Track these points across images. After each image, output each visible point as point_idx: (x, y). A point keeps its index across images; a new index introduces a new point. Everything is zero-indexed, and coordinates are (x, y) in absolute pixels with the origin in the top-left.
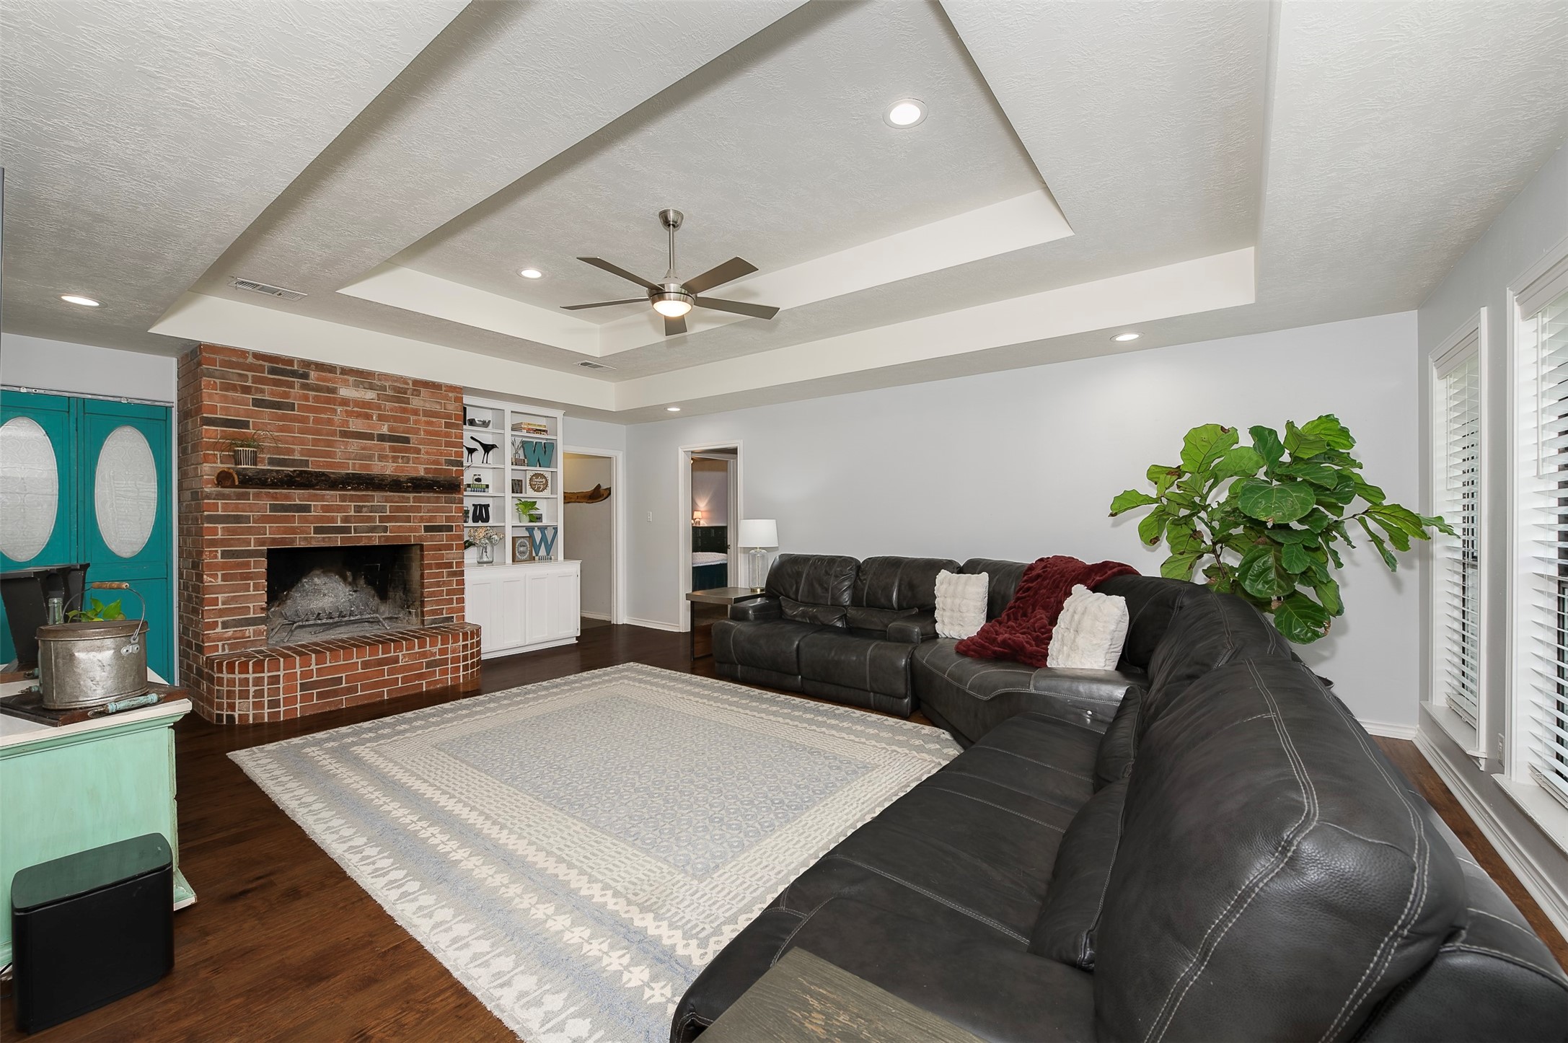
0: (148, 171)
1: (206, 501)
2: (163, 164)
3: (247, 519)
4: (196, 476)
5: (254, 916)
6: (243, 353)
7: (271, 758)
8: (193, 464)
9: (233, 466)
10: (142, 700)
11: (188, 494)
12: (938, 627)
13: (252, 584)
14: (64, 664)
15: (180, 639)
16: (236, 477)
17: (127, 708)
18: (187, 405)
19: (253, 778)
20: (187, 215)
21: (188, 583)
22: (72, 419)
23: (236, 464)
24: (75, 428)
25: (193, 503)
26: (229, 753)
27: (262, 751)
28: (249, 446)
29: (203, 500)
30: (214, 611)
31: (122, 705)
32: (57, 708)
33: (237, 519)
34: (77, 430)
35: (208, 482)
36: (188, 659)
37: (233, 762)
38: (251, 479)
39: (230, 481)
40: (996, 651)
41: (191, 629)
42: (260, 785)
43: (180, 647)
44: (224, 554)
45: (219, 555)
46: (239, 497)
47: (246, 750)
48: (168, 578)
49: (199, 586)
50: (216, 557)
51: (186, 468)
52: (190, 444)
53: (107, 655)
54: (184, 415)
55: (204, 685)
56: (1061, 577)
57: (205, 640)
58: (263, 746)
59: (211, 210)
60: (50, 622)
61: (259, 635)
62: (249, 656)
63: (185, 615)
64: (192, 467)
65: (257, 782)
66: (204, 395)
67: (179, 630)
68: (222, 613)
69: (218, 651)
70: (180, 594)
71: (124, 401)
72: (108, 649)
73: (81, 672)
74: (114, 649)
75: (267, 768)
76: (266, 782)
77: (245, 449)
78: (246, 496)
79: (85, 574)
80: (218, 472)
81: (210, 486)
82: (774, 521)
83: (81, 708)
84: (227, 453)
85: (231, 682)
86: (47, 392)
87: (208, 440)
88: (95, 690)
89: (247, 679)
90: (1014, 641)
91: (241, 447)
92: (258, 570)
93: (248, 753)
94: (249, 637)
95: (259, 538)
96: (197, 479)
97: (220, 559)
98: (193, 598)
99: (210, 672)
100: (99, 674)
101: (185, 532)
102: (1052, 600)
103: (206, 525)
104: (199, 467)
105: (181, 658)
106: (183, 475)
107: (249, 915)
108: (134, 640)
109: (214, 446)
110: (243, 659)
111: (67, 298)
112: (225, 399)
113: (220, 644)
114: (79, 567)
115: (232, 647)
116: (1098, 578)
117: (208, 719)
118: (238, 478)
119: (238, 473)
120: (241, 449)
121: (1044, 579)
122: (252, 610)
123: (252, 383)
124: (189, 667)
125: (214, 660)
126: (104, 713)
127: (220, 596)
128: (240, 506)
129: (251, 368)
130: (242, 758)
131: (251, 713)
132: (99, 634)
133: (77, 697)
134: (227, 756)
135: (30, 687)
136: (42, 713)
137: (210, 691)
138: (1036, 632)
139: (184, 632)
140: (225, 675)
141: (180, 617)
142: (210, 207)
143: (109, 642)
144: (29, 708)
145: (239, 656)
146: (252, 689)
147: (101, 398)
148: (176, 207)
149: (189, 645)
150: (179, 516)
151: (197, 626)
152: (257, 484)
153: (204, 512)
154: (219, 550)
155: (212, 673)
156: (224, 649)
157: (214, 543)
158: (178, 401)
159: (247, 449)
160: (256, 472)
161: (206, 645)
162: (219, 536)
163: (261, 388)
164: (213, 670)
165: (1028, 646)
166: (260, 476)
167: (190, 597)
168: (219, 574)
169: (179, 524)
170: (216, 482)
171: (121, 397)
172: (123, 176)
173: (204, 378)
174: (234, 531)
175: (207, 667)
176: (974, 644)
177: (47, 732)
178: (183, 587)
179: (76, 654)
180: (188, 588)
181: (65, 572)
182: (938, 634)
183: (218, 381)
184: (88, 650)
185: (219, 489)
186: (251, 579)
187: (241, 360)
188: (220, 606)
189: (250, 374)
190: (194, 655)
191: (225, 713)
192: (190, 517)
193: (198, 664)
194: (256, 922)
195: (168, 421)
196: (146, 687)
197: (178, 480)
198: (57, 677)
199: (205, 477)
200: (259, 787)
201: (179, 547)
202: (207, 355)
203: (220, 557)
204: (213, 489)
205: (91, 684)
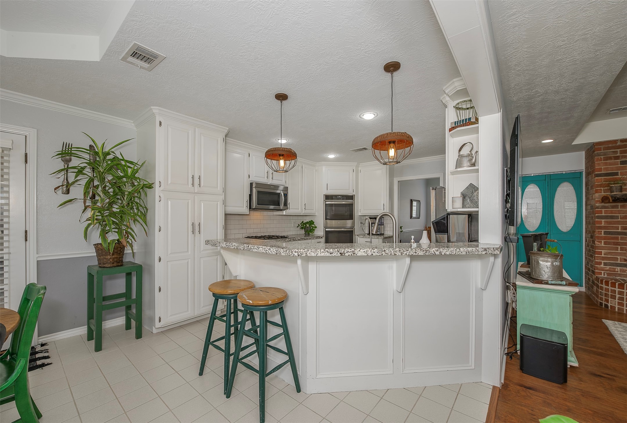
0: (564, 90)
1: (596, 210)
2: (568, 85)
3: (617, 217)
4: (592, 199)
5: (603, 387)
6: (615, 141)
7: (624, 329)
8: (591, 194)
9: (610, 193)
10: (560, 282)
11: (589, 207)
13: (619, 247)
14: (536, 264)
15: (586, 267)
16: (611, 198)
17: (555, 284)
18: (589, 170)
19: (613, 334)
20: (581, 97)
21: (589, 244)
22: (547, 182)
23: (611, 193)
24: (547, 185)
25: (591, 210)
26: (604, 320)
27: (620, 325)
28: (618, 184)
29: (595, 209)
30: (600, 257)
31: (553, 282)
32: (534, 278)
33: (612, 217)
34: (548, 186)
35: (597, 201)
36: (589, 276)
37: (605, 324)
38: (618, 199)
39: (608, 200)
41: (590, 263)
42: (616, 339)
43: (585, 270)
44: (605, 233)
45: (603, 233)
46: (613, 207)
47: (612, 321)
48: (580, 241)
49: (593, 245)
50: (601, 234)
51: (588, 196)
52: (590, 186)
53: (549, 264)
54: (588, 174)
55: (595, 288)
57: (596, 269)
58: (621, 323)
59: (590, 91)
60: (534, 251)
61: (623, 272)
62: (617, 280)
63: (587, 257)
64: (591, 195)
65: (615, 337)
66: (596, 164)
67: (585, 263)
68: (603, 258)
69: (601, 275)
70: (586, 248)
71: (564, 173)
72: (549, 262)
73: (541, 268)
74: (551, 262)
75: (621, 333)
76: (620, 338)
77: (615, 185)
78: (617, 207)
79: (547, 236)
80: (602, 197)
81: (598, 203)
83: (541, 280)
84: (607, 188)
85: (607, 290)
86: (539, 174)
87: (597, 183)
88: (545, 275)
89: (615, 291)
91: (613, 184)
92: (623, 241)
93: (613, 323)
94: (618, 272)
95: (624, 226)
96: (593, 200)
97: (603, 235)
98: (591, 250)
99: (597, 283)
100: (546, 270)
101: (588, 223)
103: (596, 220)
104: (594, 195)
105: (586, 275)
106: (587, 199)
107: (601, 385)
108: (558, 260)
109: (601, 186)
110: (613, 281)
111: (543, 142)
112: (606, 164)
113: (603, 272)
114: (545, 234)
115: (608, 274)
117: (596, 303)
118: (612, 199)
119: (612, 197)
120: (614, 185)
122: (619, 260)
123: (620, 154)
124: (589, 279)
125: (599, 278)
126: (547, 283)
127: (603, 251)
128: (613, 211)
129: (619, 147)
130: (609, 324)
131: (617, 307)
132: (546, 256)
133: (540, 276)
134: (602, 321)
135: (528, 270)
136: (530, 278)
137: (597, 291)
139: (587, 264)
140: (604, 286)
141: (586, 258)
142: (589, 90)
143: (549, 260)
144: (527, 276)
145: (612, 279)
146: (617, 296)
147: (556, 173)
148: (575, 97)
149: (589, 270)
150: (586, 216)
151: (592, 262)
152: (622, 201)
153: (595, 214)
154: (603, 231)
155: (598, 284)
156: (604, 275)
157: (600, 228)
158: (586, 168)
159: (617, 185)
160: (622, 195)
161: (596, 271)
162: (603, 225)
163: (624, 155)
164: (598, 282)
166: (624, 197)
167: (589, 251)
168: (603, 241)
169: (586, 219)
170: (601, 201)
171: (563, 171)
172: (556, 96)
173: (596, 157)
174: (610, 223)
175: (596, 281)
177: (531, 285)
178: (587, 246)
179: (540, 262)
180: (589, 246)
181: (541, 235)
183: (602, 157)
184: (543, 261)
185: (603, 204)
186: (619, 245)
187: (614, 145)
188: (603, 255)
189: (618, 150)
190: (591, 274)
191: (604, 303)
192: (590, 216)
193: (592, 278)
194: (603, 390)
195: (581, 178)
196: (562, 279)
197: (586, 201)
198: (534, 268)
199: (596, 199)
200: (615, 339)
201: (586, 229)
202: (597, 147)
203: (603, 234)
204: (600, 204)
205: (544, 272)
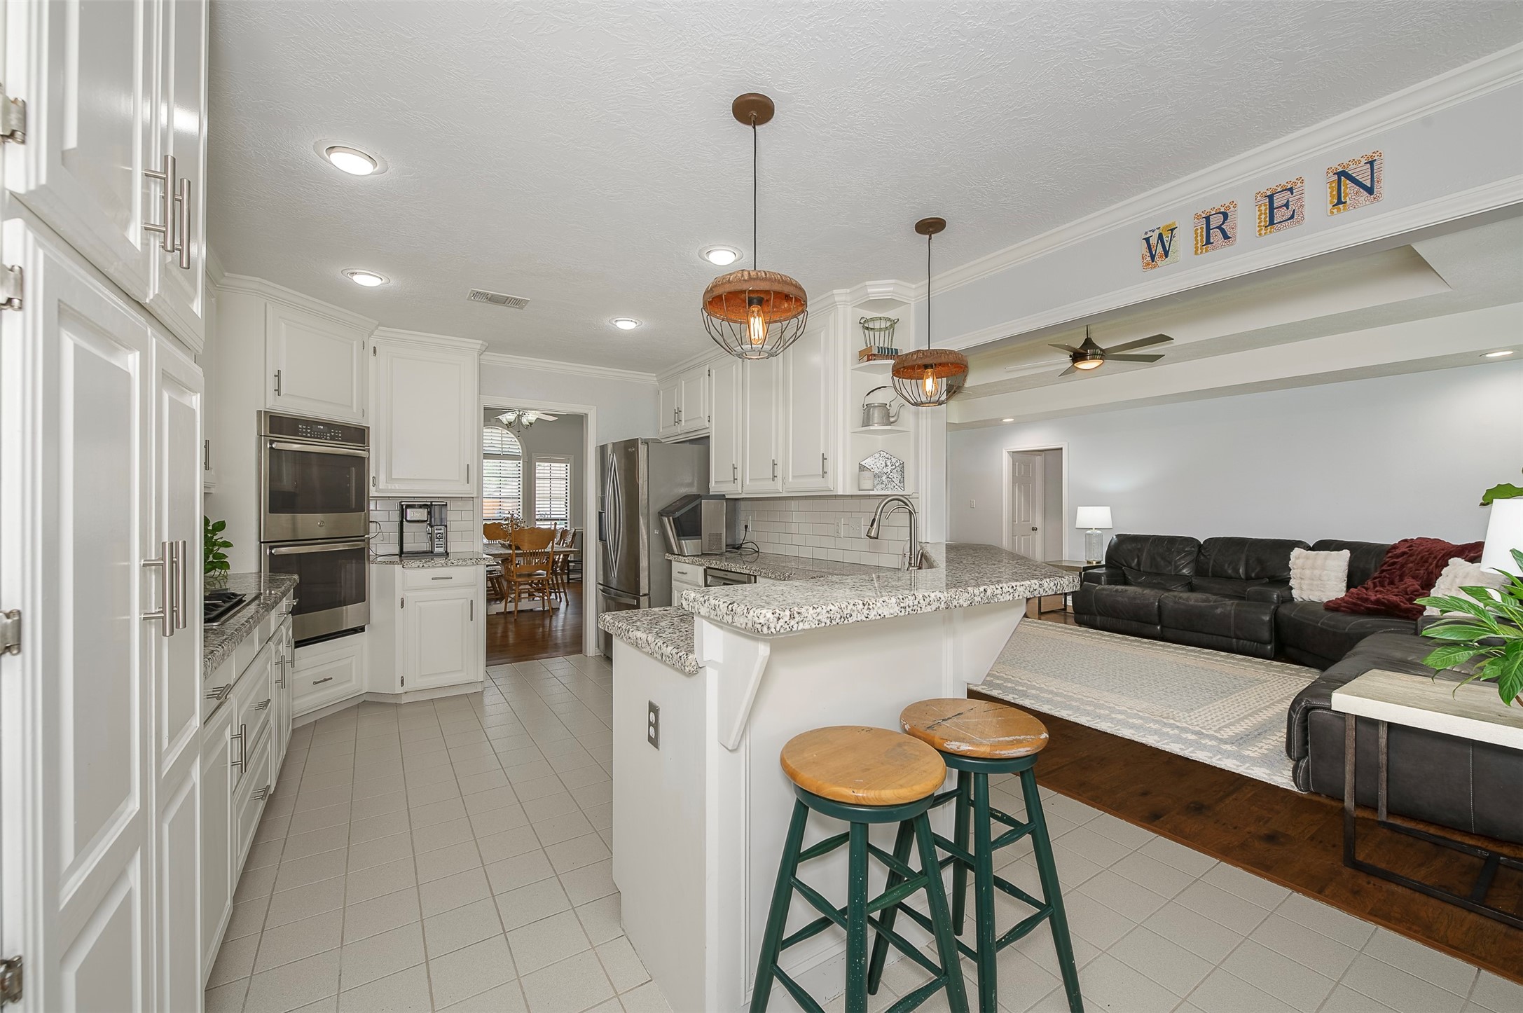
12: (1295, 593)
40: (1369, 608)
56: (1430, 554)
82: (1109, 508)
90: (1388, 600)
102: (1422, 572)
116: (1472, 555)
121: (1411, 555)
138: (1408, 595)
165: (1402, 604)
176: (1345, 603)
182: (1293, 598)
